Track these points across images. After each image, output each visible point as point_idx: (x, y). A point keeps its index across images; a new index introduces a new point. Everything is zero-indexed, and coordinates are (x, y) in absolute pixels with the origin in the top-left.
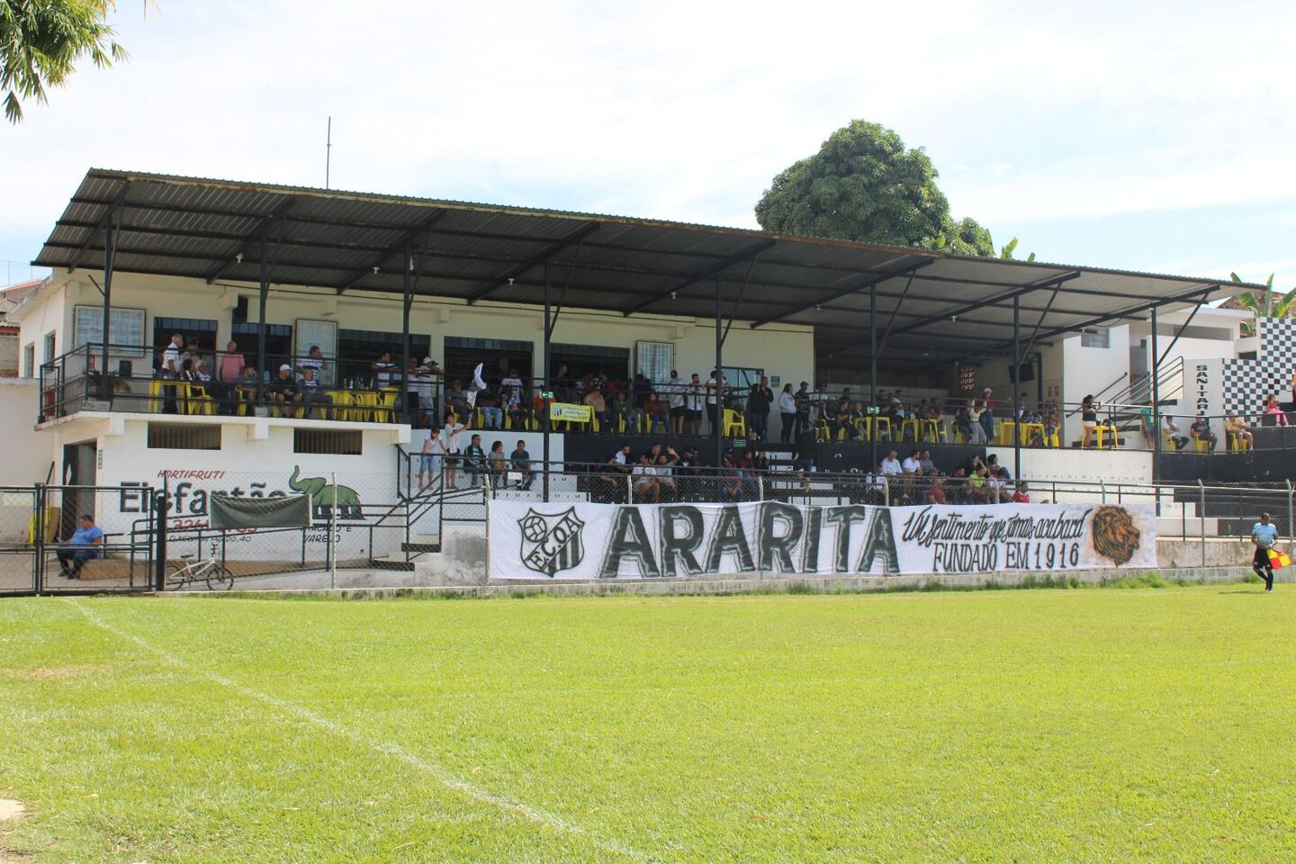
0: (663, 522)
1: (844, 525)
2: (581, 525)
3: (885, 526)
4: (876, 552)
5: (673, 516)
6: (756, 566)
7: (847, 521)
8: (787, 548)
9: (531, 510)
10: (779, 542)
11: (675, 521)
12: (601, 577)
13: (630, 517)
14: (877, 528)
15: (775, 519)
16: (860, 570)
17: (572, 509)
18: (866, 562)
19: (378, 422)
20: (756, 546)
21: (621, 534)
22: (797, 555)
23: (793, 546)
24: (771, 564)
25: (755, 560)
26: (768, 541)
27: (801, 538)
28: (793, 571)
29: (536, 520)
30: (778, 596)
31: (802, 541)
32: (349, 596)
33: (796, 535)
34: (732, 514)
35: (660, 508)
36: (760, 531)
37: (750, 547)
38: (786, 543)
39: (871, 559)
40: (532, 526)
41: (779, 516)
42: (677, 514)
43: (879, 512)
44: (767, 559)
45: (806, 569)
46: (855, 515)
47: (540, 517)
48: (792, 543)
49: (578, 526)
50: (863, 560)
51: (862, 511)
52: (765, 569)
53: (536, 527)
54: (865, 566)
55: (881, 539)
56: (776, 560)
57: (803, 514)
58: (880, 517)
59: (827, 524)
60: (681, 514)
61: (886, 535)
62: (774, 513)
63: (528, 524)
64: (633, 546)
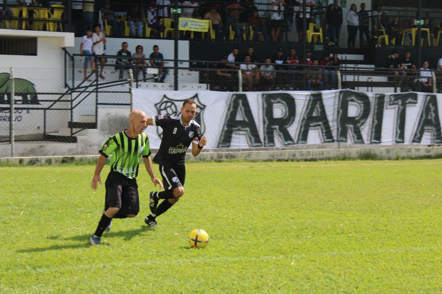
0: (265, 105)
1: (401, 108)
2: (203, 107)
3: (432, 108)
4: (426, 128)
5: (272, 101)
6: (335, 138)
7: (404, 105)
8: (359, 125)
9: (165, 96)
10: (352, 120)
11: (275, 105)
12: (218, 147)
13: (240, 101)
14: (426, 110)
15: (350, 103)
16: (414, 141)
17: (196, 96)
18: (418, 135)
19: (49, 31)
20: (335, 123)
21: (233, 114)
22: (366, 130)
23: (363, 124)
24: (346, 137)
25: (334, 134)
26: (344, 119)
27: (369, 118)
28: (363, 142)
29: (169, 104)
30: (352, 162)
31: (369, 120)
32: (25, 163)
33: (365, 115)
34: (317, 100)
35: (263, 95)
36: (338, 112)
37: (331, 124)
38: (358, 122)
39: (422, 132)
40: (165, 109)
41: (352, 100)
42: (275, 99)
43: (429, 97)
44: (343, 134)
45: (373, 141)
46: (410, 100)
47: (172, 101)
48: (362, 121)
49: (201, 109)
50: (416, 135)
51: (415, 97)
52: (342, 141)
53: (169, 109)
54: (417, 139)
55: (429, 118)
56: (350, 134)
57: (371, 99)
58: (430, 101)
59: (389, 107)
60: (279, 100)
61: (433, 115)
62: (349, 99)
63: (163, 107)
64: (243, 124)
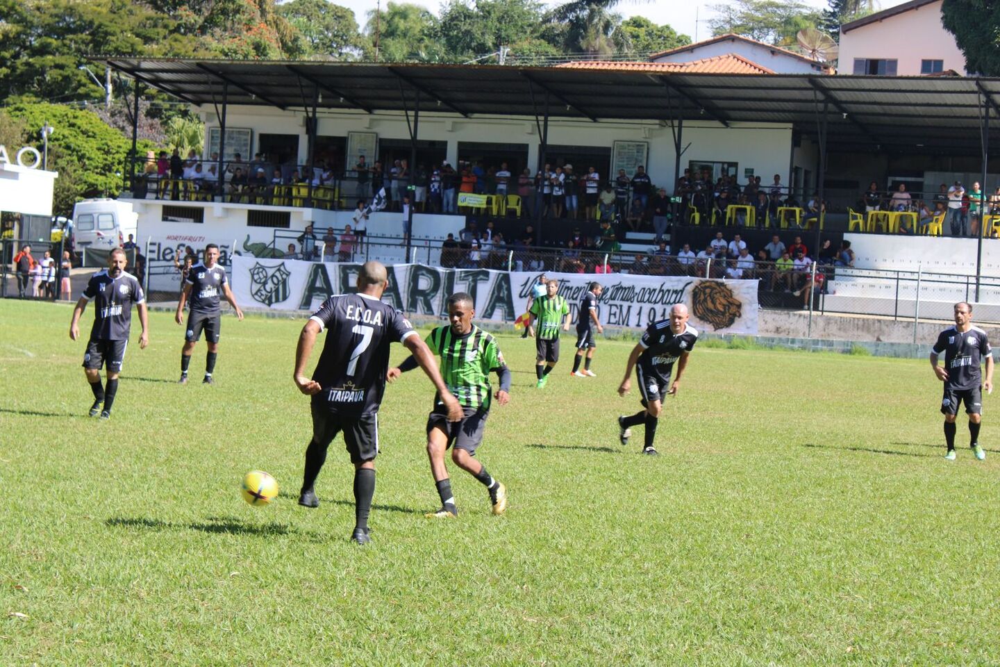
0: (342, 275)
1: (472, 284)
2: (288, 274)
3: (505, 286)
4: (497, 304)
5: (348, 271)
6: (405, 308)
7: (475, 281)
8: (429, 297)
9: (257, 263)
10: (423, 293)
11: (350, 275)
12: (300, 308)
13: (320, 270)
14: (499, 287)
15: (420, 276)
16: (484, 317)
17: (283, 264)
18: (489, 311)
20: (406, 295)
21: (314, 281)
22: (436, 303)
23: (433, 297)
24: (416, 308)
25: (405, 305)
26: (415, 292)
27: (439, 292)
28: (433, 314)
29: (261, 270)
31: (440, 294)
33: (435, 288)
35: (340, 266)
36: (409, 284)
37: (402, 295)
38: (428, 294)
39: (493, 309)
40: (258, 273)
41: (423, 274)
42: (351, 270)
43: (501, 276)
44: (413, 305)
45: (443, 313)
46: (481, 277)
47: (263, 268)
48: (432, 294)
49: (287, 275)
50: (487, 310)
51: (487, 274)
52: (411, 311)
53: (261, 274)
54: (488, 314)
55: (501, 295)
56: (420, 305)
57: (441, 275)
58: (502, 279)
59: (459, 282)
60: (354, 270)
61: (506, 292)
62: (420, 273)
63: (256, 272)
64: (321, 290)
